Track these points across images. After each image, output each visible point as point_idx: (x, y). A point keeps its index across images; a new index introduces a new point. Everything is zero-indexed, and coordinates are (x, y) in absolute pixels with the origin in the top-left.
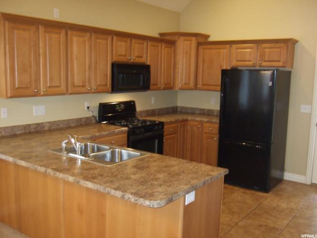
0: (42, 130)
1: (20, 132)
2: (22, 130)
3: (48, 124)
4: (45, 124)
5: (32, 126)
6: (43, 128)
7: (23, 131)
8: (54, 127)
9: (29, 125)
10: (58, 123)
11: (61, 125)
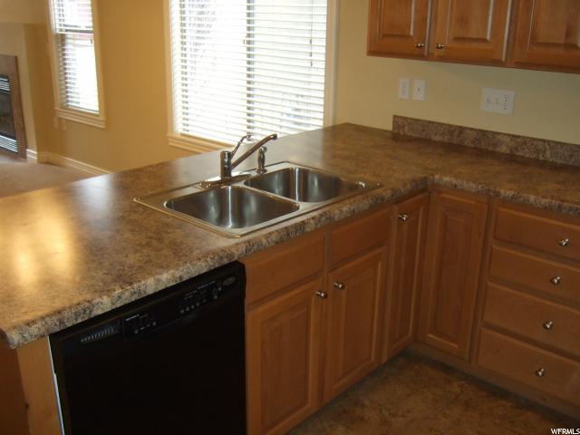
0: (490, 149)
1: (438, 138)
2: (443, 134)
3: (508, 140)
4: (500, 137)
5: (469, 132)
6: (495, 145)
7: (446, 139)
8: (526, 153)
9: (462, 129)
10: (540, 146)
11: (548, 154)
